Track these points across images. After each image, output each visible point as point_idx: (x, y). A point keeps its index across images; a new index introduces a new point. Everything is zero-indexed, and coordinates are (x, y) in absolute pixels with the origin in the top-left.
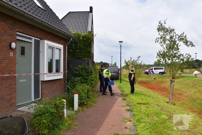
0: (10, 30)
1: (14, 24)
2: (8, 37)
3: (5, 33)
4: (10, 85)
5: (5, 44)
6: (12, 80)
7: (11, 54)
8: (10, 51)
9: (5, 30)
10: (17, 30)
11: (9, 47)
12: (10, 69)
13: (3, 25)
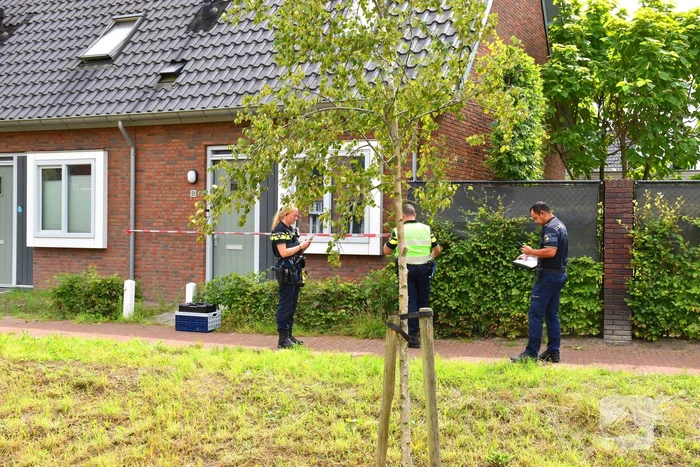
1: (199, 133)
2: (186, 162)
3: (180, 156)
4: (190, 250)
5: (181, 177)
6: (195, 242)
7: (193, 193)
8: (191, 187)
9: (180, 152)
10: (207, 143)
11: (184, 180)
13: (177, 143)
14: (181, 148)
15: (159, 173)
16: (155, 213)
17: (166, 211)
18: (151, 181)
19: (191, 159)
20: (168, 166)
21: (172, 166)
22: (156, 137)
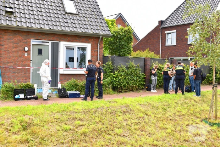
0: (25, 39)
1: (28, 34)
2: (23, 44)
3: (21, 41)
4: (25, 73)
5: (21, 49)
6: (27, 71)
7: (26, 54)
8: (25, 52)
9: (20, 40)
10: (30, 38)
11: (23, 50)
12: (25, 64)
13: (18, 37)
14: (21, 39)
15: (10, 47)
16: (8, 61)
17: (14, 60)
18: (7, 49)
19: (25, 43)
20: (15, 45)
21: (16, 45)
22: (9, 34)
